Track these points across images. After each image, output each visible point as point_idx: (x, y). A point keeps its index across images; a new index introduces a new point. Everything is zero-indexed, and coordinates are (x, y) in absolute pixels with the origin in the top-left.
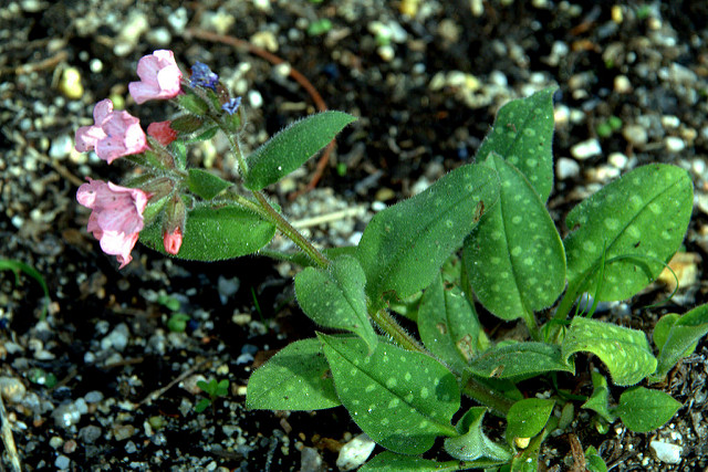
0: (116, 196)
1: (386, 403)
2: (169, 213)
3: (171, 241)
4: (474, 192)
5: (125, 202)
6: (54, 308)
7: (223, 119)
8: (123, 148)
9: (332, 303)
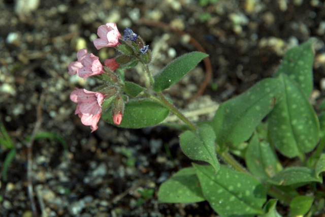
0: (89, 96)
1: (228, 198)
2: (115, 104)
3: (116, 118)
4: (270, 92)
5: (93, 99)
6: (69, 156)
7: (141, 56)
8: (91, 72)
9: (197, 148)
